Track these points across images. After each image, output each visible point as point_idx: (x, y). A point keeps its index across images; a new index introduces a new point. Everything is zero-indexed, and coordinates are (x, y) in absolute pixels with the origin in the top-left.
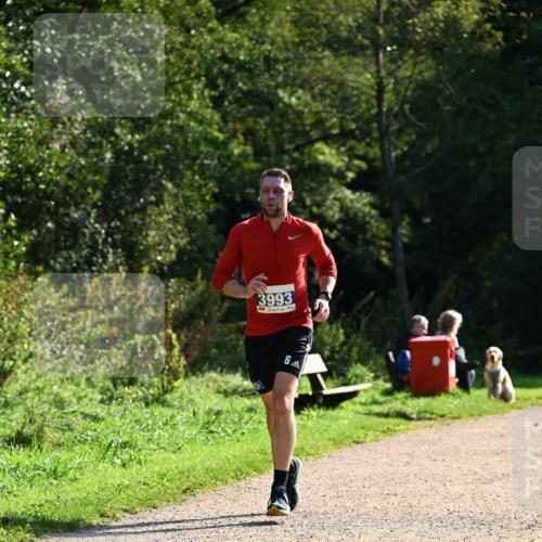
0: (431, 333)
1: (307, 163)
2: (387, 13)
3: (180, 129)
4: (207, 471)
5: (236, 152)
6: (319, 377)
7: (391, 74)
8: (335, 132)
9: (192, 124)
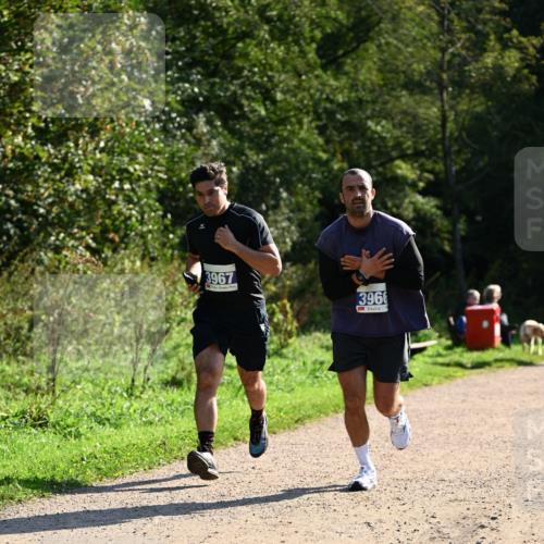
0: (482, 303)
1: (389, 175)
2: (449, 62)
3: (294, 151)
4: (314, 406)
5: (336, 167)
7: (452, 108)
8: (409, 152)
9: (304, 148)
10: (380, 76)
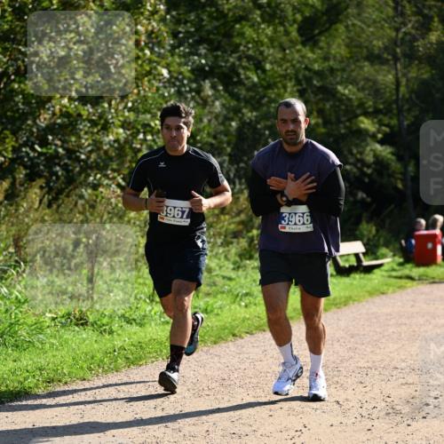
1: (354, 128)
6: (361, 256)
7: (404, 75)
8: (370, 110)
10: (347, 50)
